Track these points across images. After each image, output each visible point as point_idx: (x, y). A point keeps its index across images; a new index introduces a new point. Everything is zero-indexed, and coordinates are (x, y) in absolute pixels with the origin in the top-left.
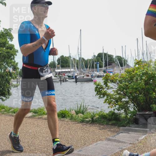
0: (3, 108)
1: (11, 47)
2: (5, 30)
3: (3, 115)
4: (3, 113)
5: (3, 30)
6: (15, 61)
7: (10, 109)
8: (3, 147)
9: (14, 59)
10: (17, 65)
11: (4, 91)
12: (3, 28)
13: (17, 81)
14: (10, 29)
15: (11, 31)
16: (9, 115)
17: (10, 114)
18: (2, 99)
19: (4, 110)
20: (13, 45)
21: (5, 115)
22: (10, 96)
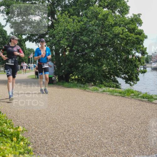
0: (133, 92)
1: (141, 32)
2: (135, 15)
3: (133, 99)
4: (133, 97)
5: (132, 15)
6: (143, 46)
7: (139, 94)
8: (136, 129)
9: (142, 44)
10: (146, 50)
11: (132, 76)
12: (133, 14)
13: (144, 67)
14: (139, 15)
15: (140, 16)
16: (138, 100)
17: (140, 98)
18: (130, 84)
19: (133, 94)
20: (142, 30)
21: (134, 99)
22: (137, 82)
